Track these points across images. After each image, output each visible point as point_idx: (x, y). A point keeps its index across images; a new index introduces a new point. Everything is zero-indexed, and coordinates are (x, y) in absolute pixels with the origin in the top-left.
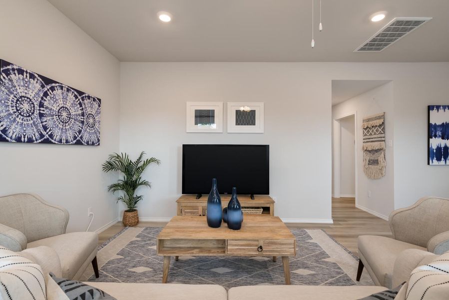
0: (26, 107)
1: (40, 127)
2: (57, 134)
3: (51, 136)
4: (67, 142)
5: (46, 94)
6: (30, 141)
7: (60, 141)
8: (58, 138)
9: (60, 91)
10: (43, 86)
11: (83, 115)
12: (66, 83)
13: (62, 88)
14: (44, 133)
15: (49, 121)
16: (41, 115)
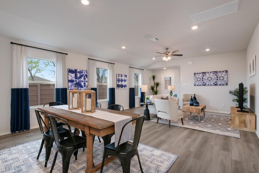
0: (199, 79)
1: (202, 82)
2: (207, 83)
3: (206, 84)
4: (211, 85)
5: (204, 76)
6: (200, 85)
7: (209, 85)
8: (208, 84)
9: (208, 74)
10: (203, 74)
11: (217, 77)
12: (209, 71)
13: (208, 73)
14: (203, 83)
15: (205, 81)
16: (202, 80)
